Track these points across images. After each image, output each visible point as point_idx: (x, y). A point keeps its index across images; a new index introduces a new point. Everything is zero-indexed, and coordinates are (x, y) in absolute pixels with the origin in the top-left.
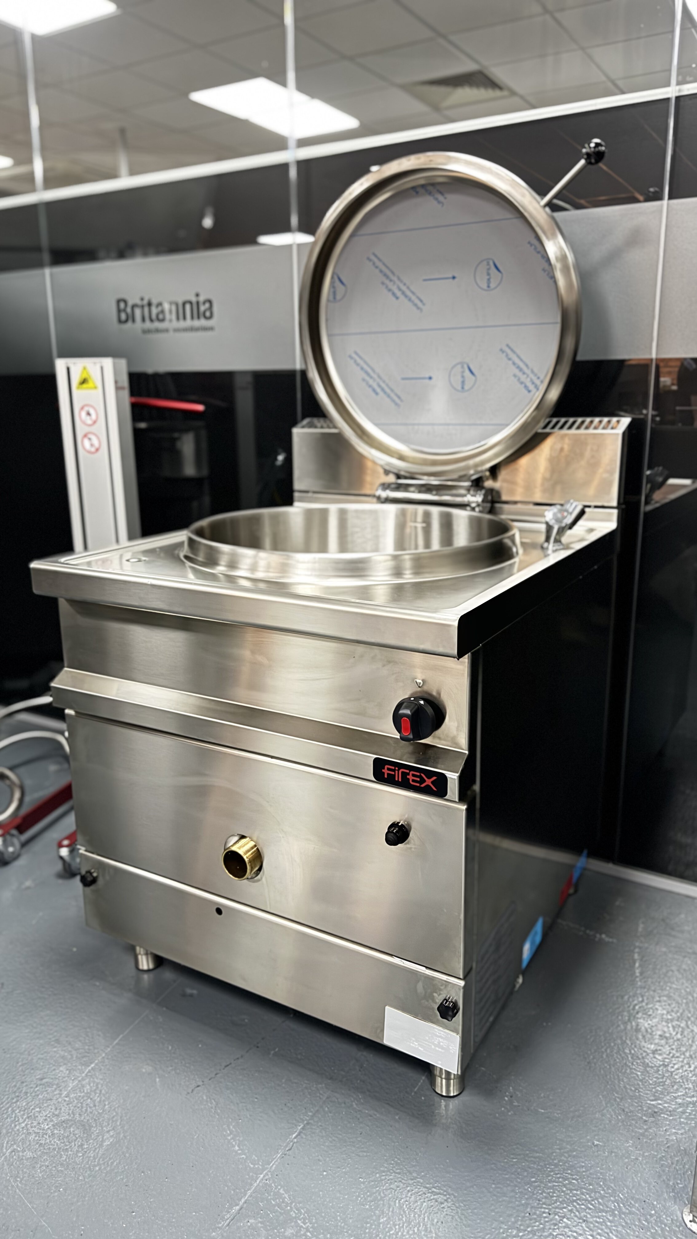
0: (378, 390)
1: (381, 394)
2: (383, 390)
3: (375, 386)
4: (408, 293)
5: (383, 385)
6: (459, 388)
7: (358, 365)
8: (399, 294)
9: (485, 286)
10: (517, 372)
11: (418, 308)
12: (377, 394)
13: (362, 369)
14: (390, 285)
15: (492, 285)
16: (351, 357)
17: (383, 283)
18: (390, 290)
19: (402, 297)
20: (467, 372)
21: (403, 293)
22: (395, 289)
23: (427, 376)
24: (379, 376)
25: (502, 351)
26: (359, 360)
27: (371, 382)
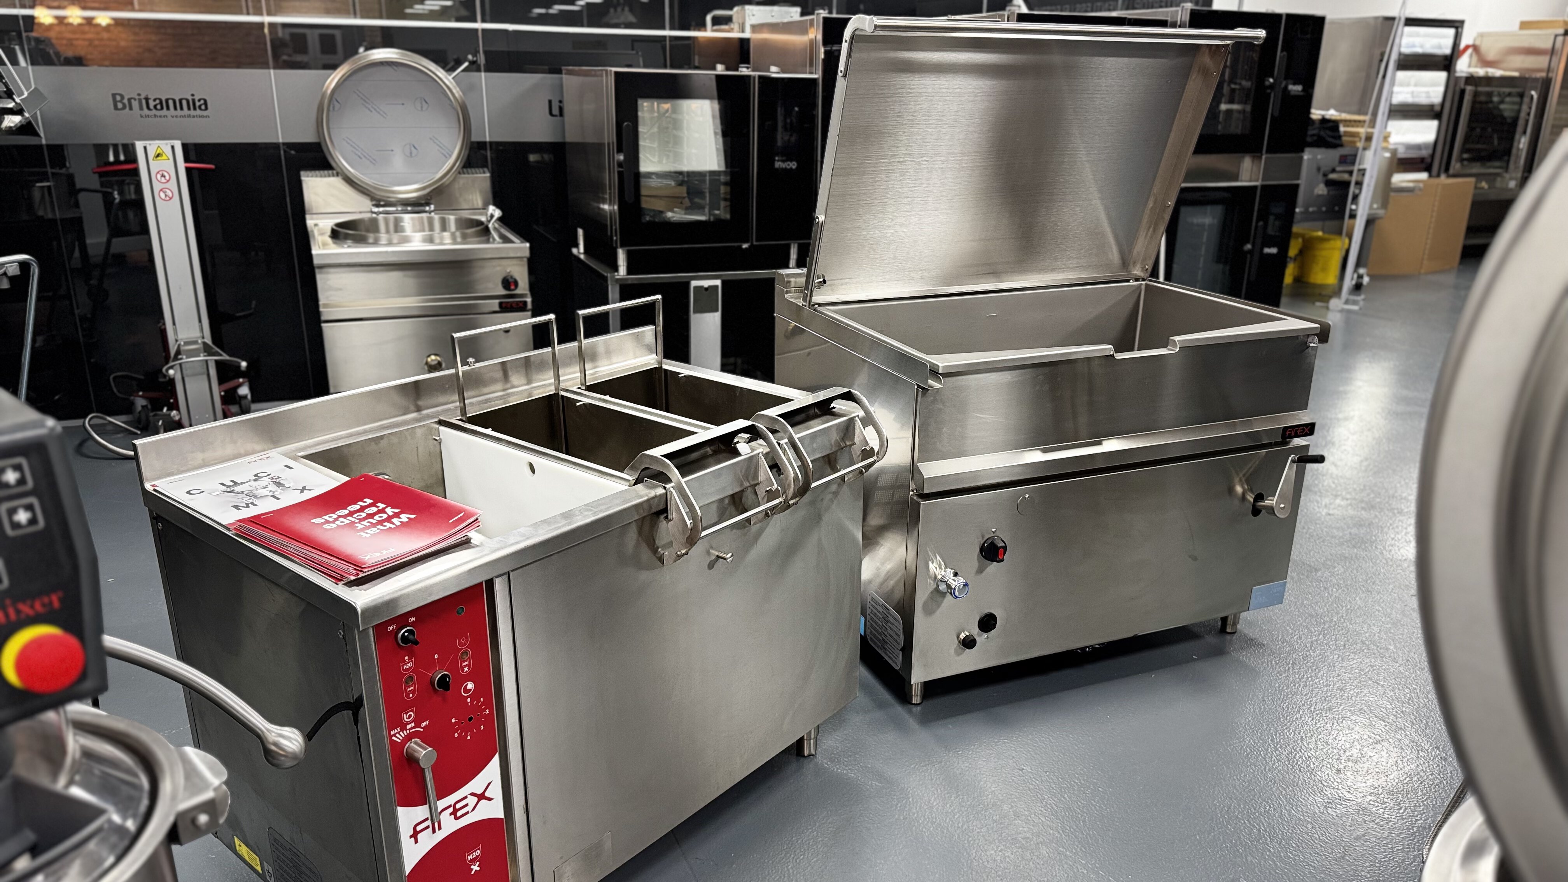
0: (362, 156)
1: (364, 159)
2: (365, 156)
3: (359, 154)
4: (378, 110)
5: (365, 154)
6: (409, 155)
7: (349, 143)
8: (372, 110)
9: (420, 109)
10: (440, 149)
11: (384, 117)
12: (361, 158)
13: (351, 146)
14: (367, 105)
15: (424, 109)
16: (344, 139)
17: (363, 104)
18: (367, 107)
19: (374, 112)
20: (413, 149)
21: (375, 110)
22: (369, 107)
23: (390, 149)
24: (362, 149)
25: (431, 139)
26: (349, 141)
27: (357, 152)
